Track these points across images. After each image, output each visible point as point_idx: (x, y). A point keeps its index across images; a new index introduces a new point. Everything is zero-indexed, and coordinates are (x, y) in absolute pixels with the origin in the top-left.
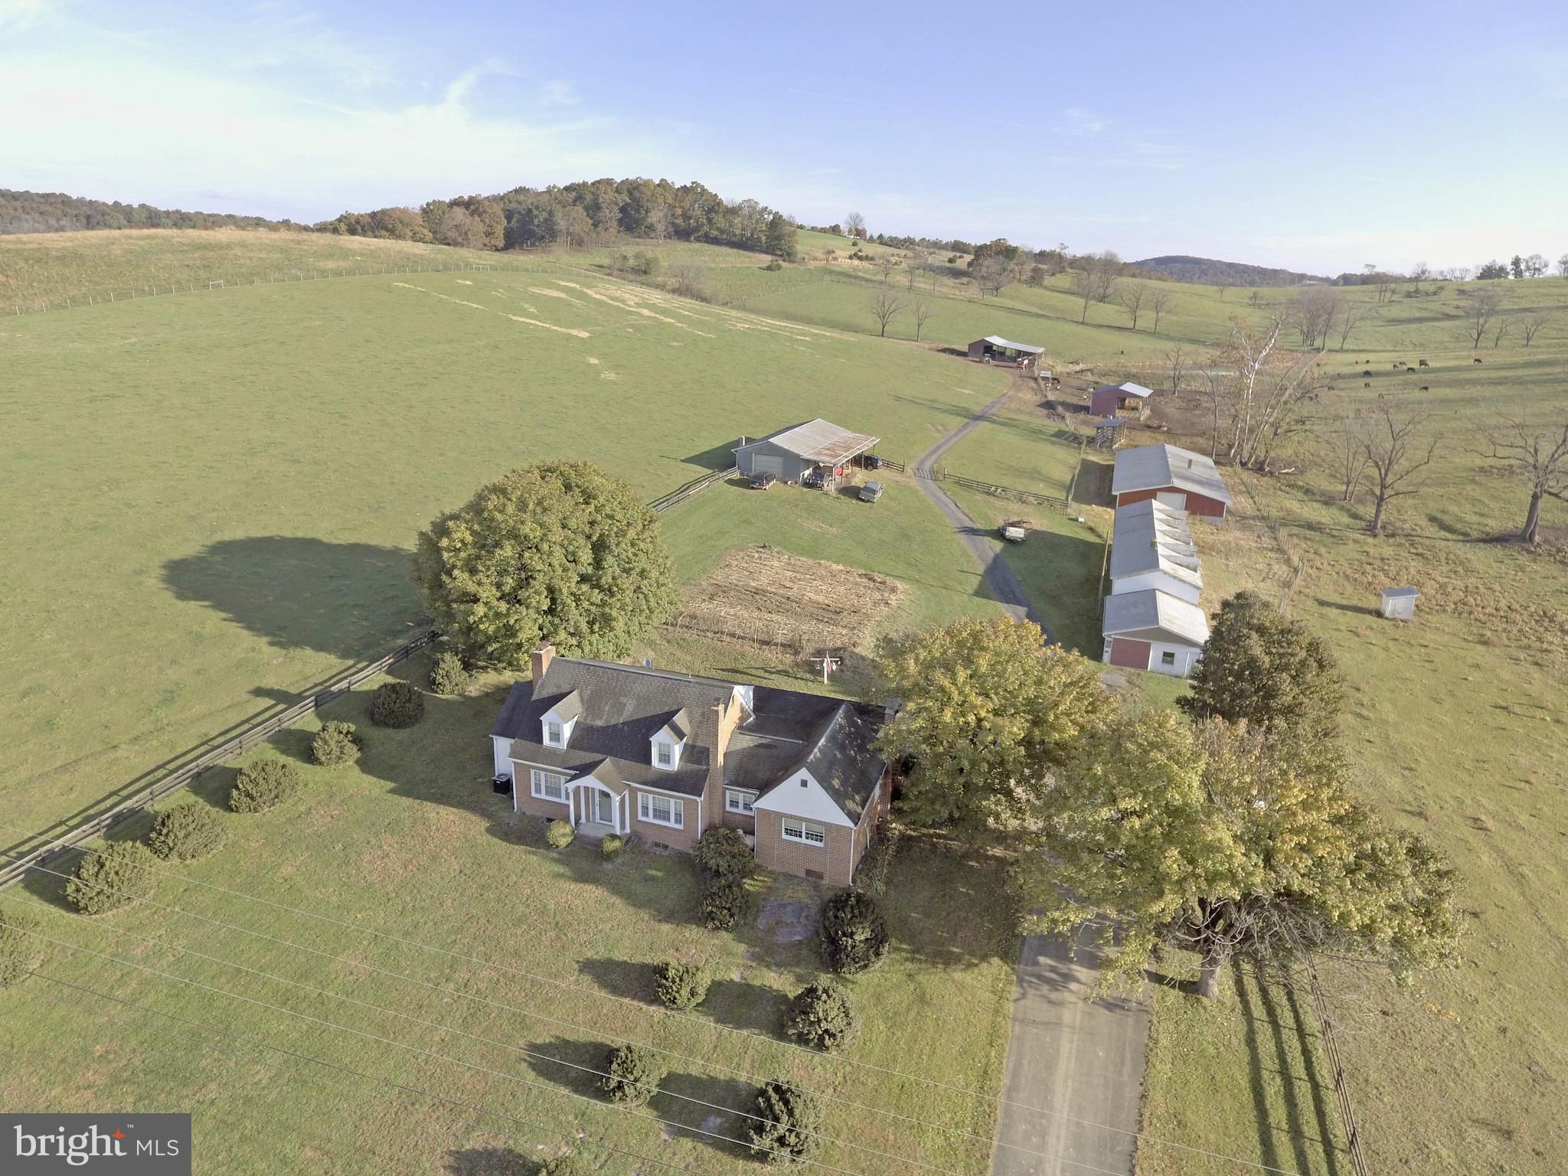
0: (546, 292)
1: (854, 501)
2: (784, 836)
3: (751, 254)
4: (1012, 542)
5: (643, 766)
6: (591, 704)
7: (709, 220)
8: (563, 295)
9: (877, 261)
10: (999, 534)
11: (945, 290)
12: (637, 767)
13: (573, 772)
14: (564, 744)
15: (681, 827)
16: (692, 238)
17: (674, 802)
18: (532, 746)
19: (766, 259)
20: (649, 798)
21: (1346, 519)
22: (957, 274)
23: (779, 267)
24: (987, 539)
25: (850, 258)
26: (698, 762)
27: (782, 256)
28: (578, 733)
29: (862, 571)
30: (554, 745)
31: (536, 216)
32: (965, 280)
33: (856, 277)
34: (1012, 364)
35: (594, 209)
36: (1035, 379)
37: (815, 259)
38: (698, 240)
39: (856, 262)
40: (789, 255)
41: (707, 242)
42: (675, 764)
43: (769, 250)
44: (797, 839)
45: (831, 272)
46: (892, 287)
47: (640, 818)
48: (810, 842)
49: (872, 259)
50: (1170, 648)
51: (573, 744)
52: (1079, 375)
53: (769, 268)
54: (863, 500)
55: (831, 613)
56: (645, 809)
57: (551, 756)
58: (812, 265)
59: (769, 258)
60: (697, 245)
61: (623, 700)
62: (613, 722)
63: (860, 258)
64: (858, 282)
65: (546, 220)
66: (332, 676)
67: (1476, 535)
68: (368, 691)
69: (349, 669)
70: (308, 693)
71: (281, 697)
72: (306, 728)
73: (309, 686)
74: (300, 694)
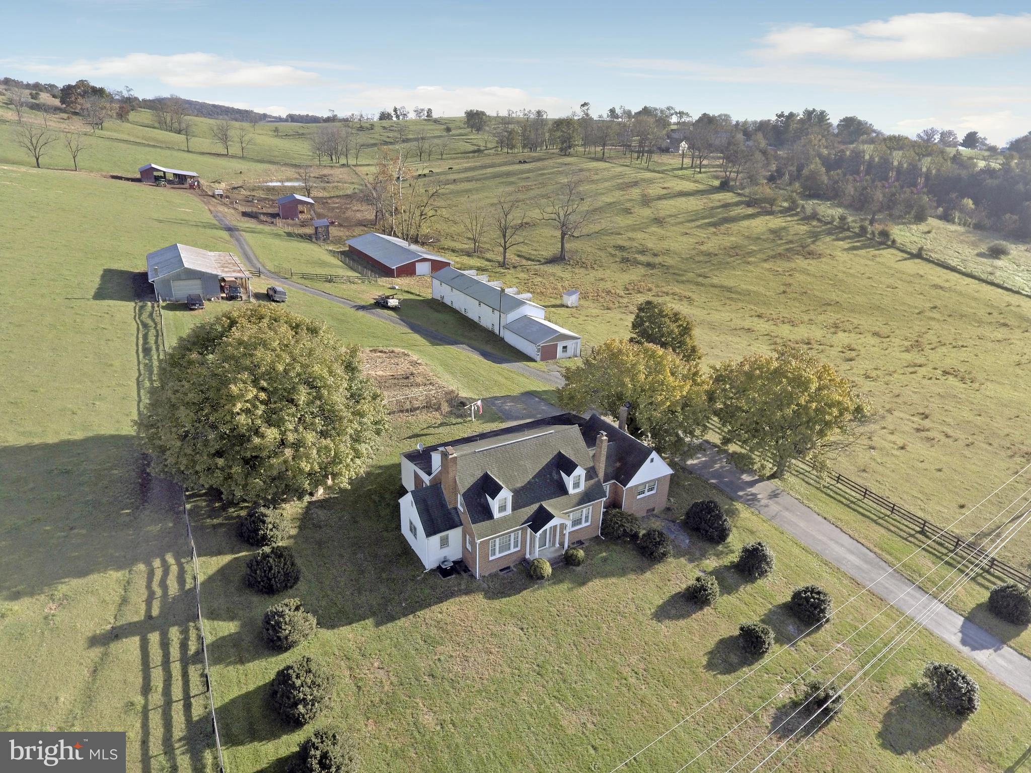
2: (637, 497)
6: (504, 476)
10: (382, 305)
12: (562, 499)
13: (526, 525)
14: (510, 511)
15: (588, 524)
17: (587, 510)
18: (487, 524)
24: (382, 310)
26: (594, 478)
29: (369, 349)
30: (503, 514)
42: (583, 486)
44: (643, 495)
48: (649, 493)
50: (564, 343)
51: (518, 508)
54: (277, 302)
57: (503, 523)
66: (149, 586)
67: (543, 261)
68: (211, 579)
69: (151, 574)
70: (155, 612)
71: (141, 629)
72: (221, 634)
73: (143, 606)
74: (149, 617)
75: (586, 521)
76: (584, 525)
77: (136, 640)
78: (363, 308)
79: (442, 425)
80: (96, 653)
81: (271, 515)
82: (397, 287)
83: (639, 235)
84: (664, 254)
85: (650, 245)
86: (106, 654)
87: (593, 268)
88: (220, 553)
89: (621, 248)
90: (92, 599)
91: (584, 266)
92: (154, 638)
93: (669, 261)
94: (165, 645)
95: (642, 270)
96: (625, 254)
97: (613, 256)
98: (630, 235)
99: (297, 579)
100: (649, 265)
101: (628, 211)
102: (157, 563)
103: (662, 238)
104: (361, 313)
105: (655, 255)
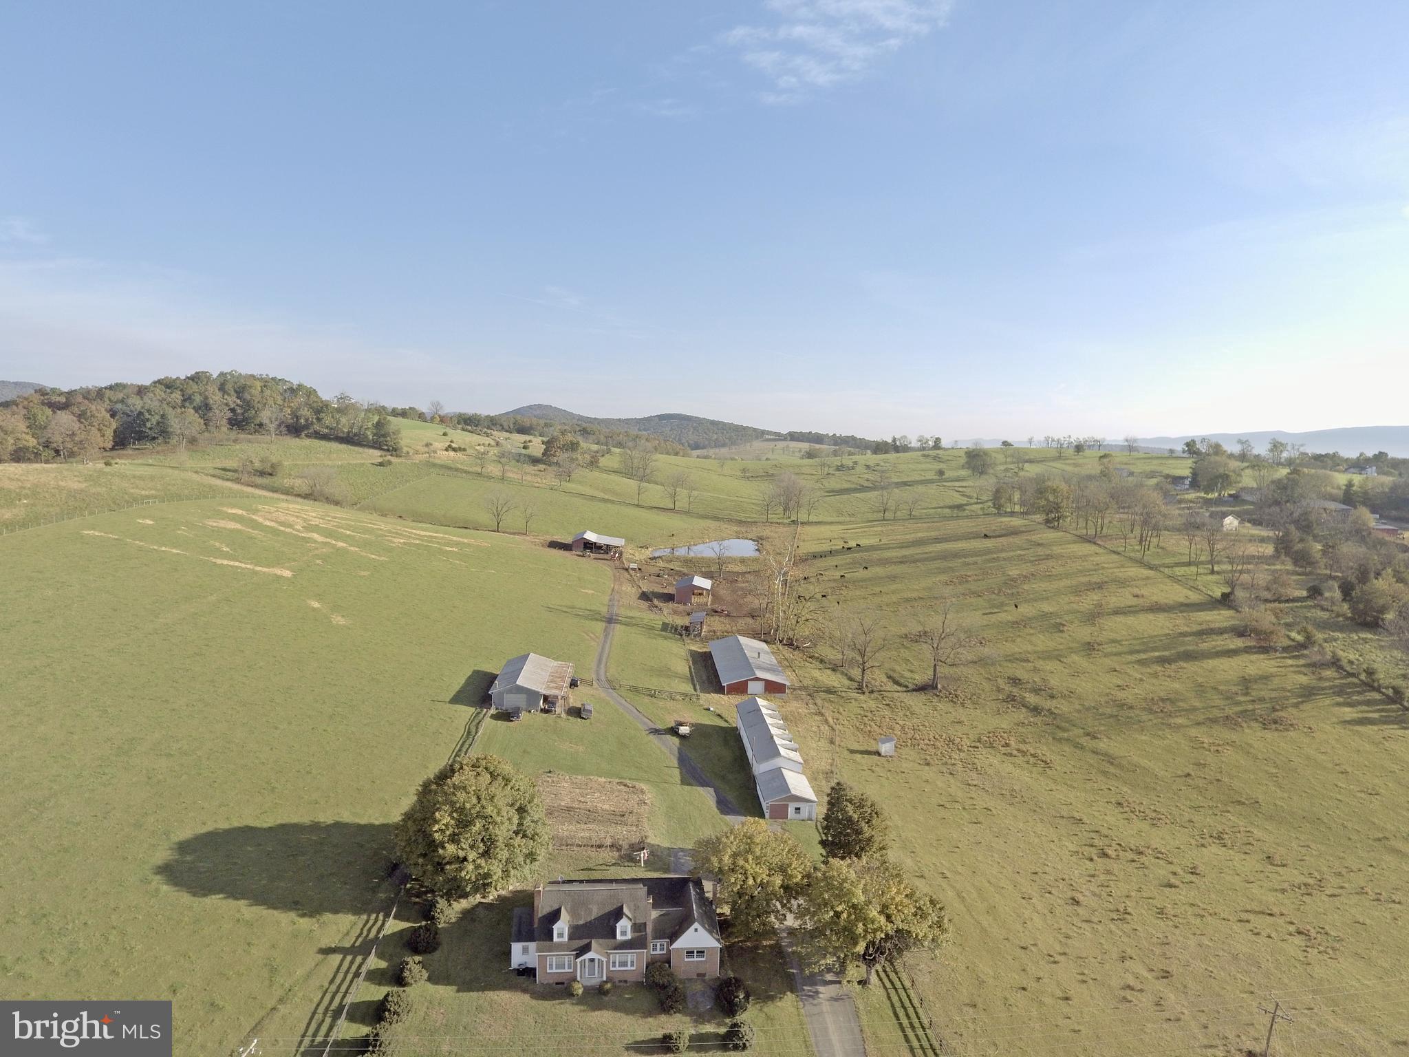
0: (222, 524)
1: (579, 720)
2: (686, 960)
3: (361, 450)
4: (683, 737)
5: (613, 940)
6: (574, 913)
7: (319, 419)
8: (238, 526)
9: (469, 451)
10: (673, 731)
11: (529, 478)
12: (610, 942)
13: (575, 953)
14: (566, 939)
15: (632, 968)
16: (303, 435)
17: (630, 956)
18: (548, 943)
19: (375, 455)
20: (617, 956)
21: (847, 682)
22: (535, 461)
23: (390, 463)
24: (668, 737)
25: (447, 450)
26: (640, 931)
27: (388, 450)
28: (571, 931)
29: (617, 780)
30: (561, 940)
31: (148, 420)
32: (542, 467)
33: (457, 470)
34: (606, 556)
35: (204, 409)
36: (627, 570)
37: (417, 452)
38: (308, 436)
39: (452, 454)
40: (395, 450)
41: (316, 438)
42: (629, 936)
43: (376, 445)
44: (692, 959)
45: (434, 465)
46: (490, 478)
47: (612, 969)
48: (698, 959)
49: (464, 450)
50: (797, 805)
51: (570, 938)
52: (653, 562)
53: (381, 464)
54: (583, 718)
55: (620, 817)
56: (614, 963)
57: (560, 947)
58: (418, 458)
59: (377, 453)
60: (308, 442)
61: (590, 906)
62: (589, 920)
63: (454, 450)
64: (459, 474)
65: (158, 423)
66: (362, 929)
67: (911, 686)
68: (394, 934)
69: (367, 922)
70: (357, 944)
71: (344, 951)
72: (379, 967)
73: (354, 940)
74: (353, 946)
75: (632, 965)
76: (629, 968)
77: (341, 956)
78: (656, 732)
79: (613, 865)
80: (320, 957)
81: (442, 903)
82: (712, 709)
83: (1050, 666)
84: (1064, 697)
85: (1054, 682)
86: (325, 958)
87: (963, 705)
88: (408, 920)
89: (1015, 681)
90: (335, 927)
91: (953, 699)
92: (349, 958)
93: (1063, 707)
94: (352, 963)
95: (1022, 715)
96: (1015, 691)
97: (999, 690)
98: (1040, 664)
99: (435, 949)
100: (1036, 710)
101: (1059, 628)
102: (373, 916)
103: (1077, 674)
104: (652, 737)
105: (1052, 697)
